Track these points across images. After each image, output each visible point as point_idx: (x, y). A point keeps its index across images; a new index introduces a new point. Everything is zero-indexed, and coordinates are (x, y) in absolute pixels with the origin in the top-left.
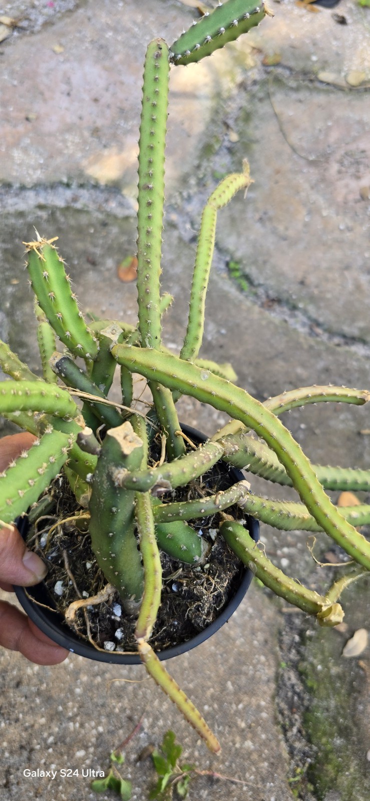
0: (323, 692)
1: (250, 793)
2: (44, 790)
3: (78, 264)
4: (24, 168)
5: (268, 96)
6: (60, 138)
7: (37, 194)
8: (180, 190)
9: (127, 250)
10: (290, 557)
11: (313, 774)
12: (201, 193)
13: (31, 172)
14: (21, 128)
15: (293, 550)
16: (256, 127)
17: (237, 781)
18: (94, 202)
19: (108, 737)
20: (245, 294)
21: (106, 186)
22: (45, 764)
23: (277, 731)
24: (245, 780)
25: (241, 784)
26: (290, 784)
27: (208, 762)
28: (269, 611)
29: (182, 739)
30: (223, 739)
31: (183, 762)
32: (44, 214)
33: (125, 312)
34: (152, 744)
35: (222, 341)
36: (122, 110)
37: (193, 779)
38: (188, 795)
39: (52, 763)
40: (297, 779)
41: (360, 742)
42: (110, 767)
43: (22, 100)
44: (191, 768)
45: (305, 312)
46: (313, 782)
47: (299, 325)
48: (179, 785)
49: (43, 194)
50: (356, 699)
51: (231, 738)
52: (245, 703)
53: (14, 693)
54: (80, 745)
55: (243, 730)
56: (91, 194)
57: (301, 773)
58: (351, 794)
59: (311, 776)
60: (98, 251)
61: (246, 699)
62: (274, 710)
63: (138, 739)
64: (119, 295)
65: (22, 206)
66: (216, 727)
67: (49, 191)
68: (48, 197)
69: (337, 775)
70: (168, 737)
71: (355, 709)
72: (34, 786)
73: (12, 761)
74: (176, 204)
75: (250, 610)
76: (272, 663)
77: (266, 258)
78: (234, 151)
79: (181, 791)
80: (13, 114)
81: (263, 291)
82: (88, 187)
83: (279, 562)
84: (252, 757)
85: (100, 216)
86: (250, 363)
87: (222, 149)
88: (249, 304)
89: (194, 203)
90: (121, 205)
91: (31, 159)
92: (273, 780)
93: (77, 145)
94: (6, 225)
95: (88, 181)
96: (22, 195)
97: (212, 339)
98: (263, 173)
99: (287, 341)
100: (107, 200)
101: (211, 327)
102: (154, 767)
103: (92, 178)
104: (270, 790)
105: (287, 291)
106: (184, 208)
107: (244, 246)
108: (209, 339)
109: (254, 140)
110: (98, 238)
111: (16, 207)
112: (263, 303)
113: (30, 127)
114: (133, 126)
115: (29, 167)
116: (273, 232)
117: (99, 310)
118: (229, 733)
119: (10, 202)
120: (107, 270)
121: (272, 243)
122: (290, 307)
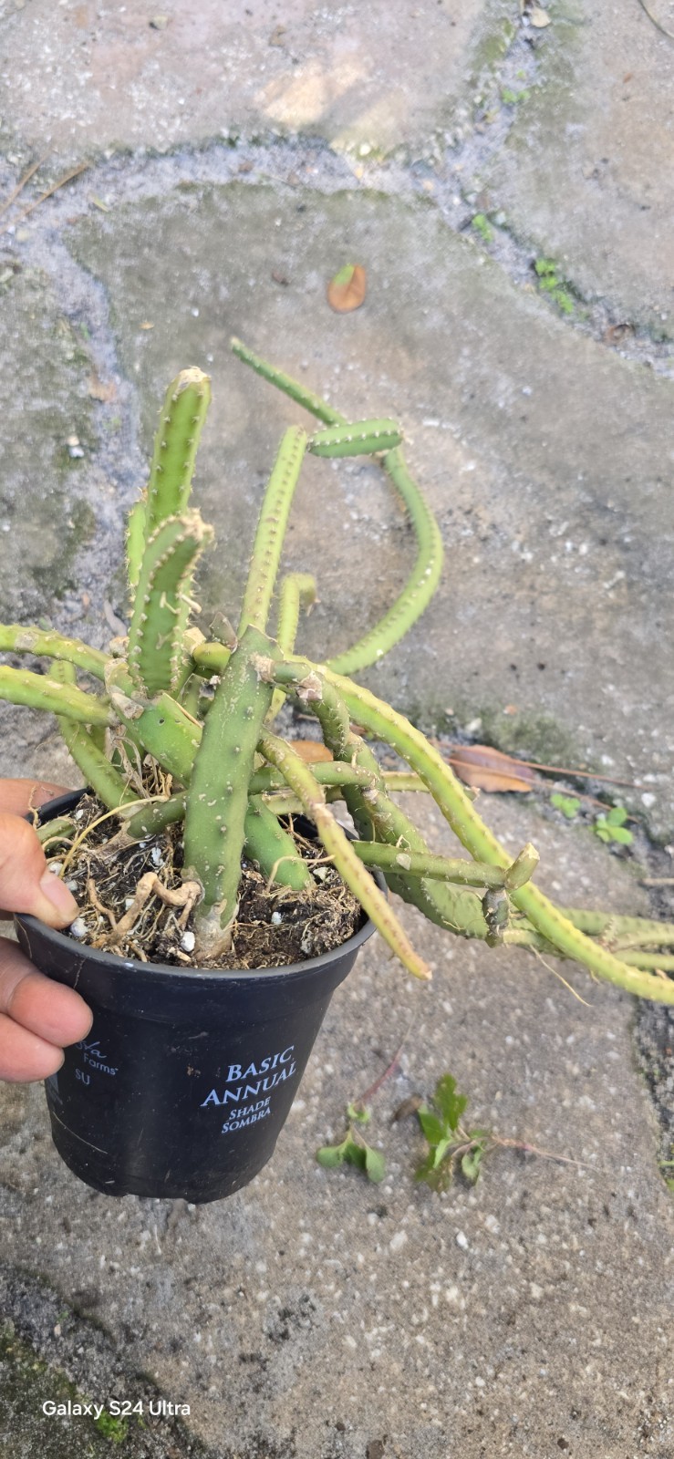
1: (591, 1181)
3: (255, 285)
4: (152, 117)
6: (213, 54)
7: (178, 165)
8: (439, 130)
9: (343, 253)
10: (656, 789)
12: (480, 133)
13: (164, 123)
14: (142, 45)
15: (661, 778)
17: (568, 1160)
18: (281, 170)
19: (341, 1082)
20: (567, 318)
21: (300, 134)
23: (637, 1083)
24: (582, 1160)
25: (575, 1166)
26: (663, 1171)
27: (514, 1128)
28: (620, 883)
29: (469, 1088)
30: (541, 1092)
31: (472, 1126)
32: (191, 200)
33: (343, 367)
34: (417, 1096)
35: (526, 408)
37: (490, 1152)
38: (481, 1179)
42: (347, 1128)
44: (487, 1134)
48: (465, 1160)
49: (188, 163)
51: (555, 1091)
52: (578, 1034)
55: (576, 1079)
56: (272, 154)
60: (291, 259)
61: (580, 1027)
62: (633, 1048)
63: (394, 1087)
64: (331, 336)
65: (152, 190)
66: (528, 1072)
67: (198, 155)
68: (197, 167)
70: (444, 1085)
74: (432, 157)
75: (586, 881)
77: (607, 247)
78: (540, 44)
79: (469, 1170)
80: (127, 20)
81: (603, 310)
82: (268, 142)
83: (639, 801)
84: (592, 1124)
85: (292, 194)
86: (581, 447)
87: (518, 45)
88: (575, 336)
89: (466, 153)
90: (330, 171)
91: (162, 99)
92: (632, 1163)
93: (245, 63)
94: (126, 225)
95: (267, 130)
96: (151, 168)
97: (506, 405)
98: (599, 81)
99: (652, 403)
100: (303, 164)
101: (504, 384)
102: (422, 1130)
103: (273, 123)
104: (625, 1179)
105: (651, 308)
106: (447, 165)
107: (565, 228)
108: (501, 405)
109: (581, 17)
110: (290, 235)
111: (141, 190)
112: (602, 334)
113: (158, 40)
114: (345, 17)
115: (159, 115)
116: (620, 196)
117: (297, 367)
118: (550, 1082)
119: (131, 182)
120: (309, 292)
121: (620, 218)
122: (657, 337)
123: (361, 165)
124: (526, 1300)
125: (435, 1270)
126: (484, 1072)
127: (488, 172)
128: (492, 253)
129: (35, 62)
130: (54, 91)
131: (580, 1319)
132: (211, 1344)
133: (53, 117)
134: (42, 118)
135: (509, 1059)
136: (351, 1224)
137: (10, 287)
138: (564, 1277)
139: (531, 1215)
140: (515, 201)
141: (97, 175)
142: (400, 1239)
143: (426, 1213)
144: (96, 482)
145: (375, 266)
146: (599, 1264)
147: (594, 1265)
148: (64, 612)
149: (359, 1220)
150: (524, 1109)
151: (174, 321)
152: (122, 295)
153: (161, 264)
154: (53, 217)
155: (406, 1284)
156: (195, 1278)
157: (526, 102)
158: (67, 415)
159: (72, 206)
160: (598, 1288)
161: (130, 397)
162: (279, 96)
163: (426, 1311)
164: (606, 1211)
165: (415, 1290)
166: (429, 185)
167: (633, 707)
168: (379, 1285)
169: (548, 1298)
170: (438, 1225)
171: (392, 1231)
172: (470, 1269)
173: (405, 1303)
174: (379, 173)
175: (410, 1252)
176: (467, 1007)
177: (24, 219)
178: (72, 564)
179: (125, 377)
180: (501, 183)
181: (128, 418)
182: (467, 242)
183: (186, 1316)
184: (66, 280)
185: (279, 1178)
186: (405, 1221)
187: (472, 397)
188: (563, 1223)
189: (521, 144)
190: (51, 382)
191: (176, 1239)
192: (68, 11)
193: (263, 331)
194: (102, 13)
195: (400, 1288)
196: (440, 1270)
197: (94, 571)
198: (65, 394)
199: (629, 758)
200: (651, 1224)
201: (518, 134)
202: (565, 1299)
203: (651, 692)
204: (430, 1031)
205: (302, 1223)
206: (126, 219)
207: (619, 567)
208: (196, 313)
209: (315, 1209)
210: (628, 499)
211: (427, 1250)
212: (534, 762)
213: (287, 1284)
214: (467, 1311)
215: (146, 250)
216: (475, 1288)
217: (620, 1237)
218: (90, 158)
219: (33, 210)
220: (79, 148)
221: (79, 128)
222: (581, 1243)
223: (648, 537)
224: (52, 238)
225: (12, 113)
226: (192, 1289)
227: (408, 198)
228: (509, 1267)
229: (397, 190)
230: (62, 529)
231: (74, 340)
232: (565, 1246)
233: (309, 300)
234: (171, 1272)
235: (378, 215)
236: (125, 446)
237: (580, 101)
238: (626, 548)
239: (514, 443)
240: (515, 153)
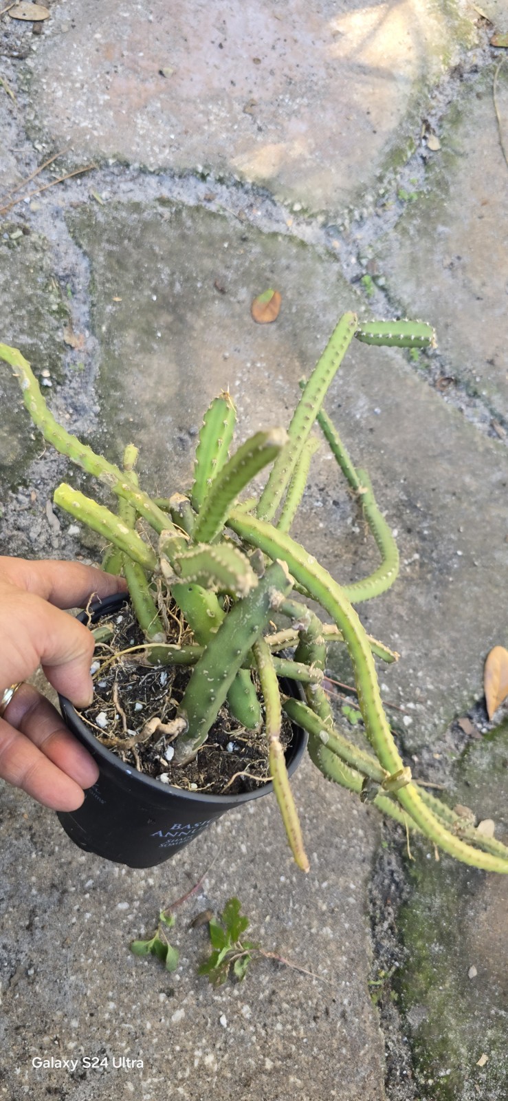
0: (428, 887)
1: (321, 989)
2: (73, 941)
3: (201, 288)
4: (149, 142)
5: (491, 91)
6: (201, 107)
7: (160, 183)
8: (352, 207)
9: (268, 279)
10: (415, 715)
11: (399, 981)
12: (378, 216)
13: (156, 149)
14: (151, 86)
15: (419, 706)
16: (467, 135)
17: (308, 972)
18: (235, 206)
19: (158, 892)
20: (413, 364)
21: (253, 184)
22: (78, 910)
23: (364, 922)
24: (317, 973)
25: (312, 977)
26: (370, 987)
27: (275, 944)
29: (248, 911)
30: (297, 920)
31: (246, 938)
32: (166, 212)
33: (253, 363)
34: (210, 910)
35: (374, 423)
36: (290, 81)
37: (255, 959)
38: (245, 978)
39: (87, 911)
40: (379, 982)
41: (463, 953)
42: (157, 928)
43: (158, 43)
44: (255, 947)
45: (488, 403)
46: (399, 992)
47: (477, 419)
48: (236, 964)
49: (168, 183)
50: (466, 902)
51: (307, 920)
52: (330, 882)
53: (52, 820)
54: (124, 896)
55: (323, 914)
56: (230, 192)
57: (384, 977)
58: (442, 1014)
59: (396, 982)
60: (230, 275)
61: (333, 876)
62: (366, 897)
63: (195, 902)
64: (249, 338)
65: (138, 197)
66: (291, 904)
67: (176, 179)
68: (174, 188)
69: (428, 988)
70: (231, 906)
71: (464, 914)
72: (61, 934)
73: (39, 900)
74: (343, 225)
76: (371, 840)
77: (449, 321)
78: (431, 163)
79: (238, 971)
80: (143, 63)
81: (438, 365)
82: (229, 183)
83: (401, 720)
84: (329, 948)
85: (239, 226)
86: (406, 459)
87: (416, 158)
88: (417, 379)
89: (366, 227)
90: (269, 215)
91: (159, 130)
92: (350, 979)
93: (223, 120)
94: (114, 218)
95: (231, 175)
96: (141, 180)
97: (361, 417)
98: (465, 200)
99: (459, 438)
100: (251, 205)
101: (363, 402)
102: (209, 937)
103: (236, 170)
104: (344, 991)
105: (470, 371)
106: (351, 233)
107: (424, 300)
108: (358, 416)
109: (462, 151)
110: (233, 257)
111: (130, 195)
112: (435, 381)
113: (163, 86)
114: (300, 105)
115: (155, 142)
116: (464, 286)
117: (221, 355)
118: (306, 913)
119: (124, 187)
120: (239, 302)
121: (461, 301)
122: (471, 392)
123: (292, 217)
124: (261, 1070)
125: (200, 1041)
126: (260, 900)
127: (379, 246)
128: (371, 304)
129: (69, 77)
130: (79, 103)
131: (295, 1088)
132: (27, 1077)
133: (74, 123)
134: (66, 121)
135: (280, 893)
136: (146, 999)
137: (18, 244)
138: (289, 1056)
139: (275, 1008)
140: (393, 272)
141: (99, 175)
142: (179, 1015)
143: (201, 998)
144: (57, 408)
145: (289, 295)
146: (315, 1049)
147: (312, 1050)
148: (15, 502)
149: (153, 997)
150: (284, 931)
151: (138, 300)
152: (102, 271)
153: (135, 255)
154: (61, 199)
155: (178, 1048)
156: (24, 1026)
157: (414, 201)
158: (44, 352)
159: (76, 194)
160: (312, 1067)
161: (94, 349)
162: (244, 151)
163: (188, 1070)
164: (327, 1012)
165: (184, 1054)
166: (337, 244)
167: (409, 652)
168: (158, 1047)
169: (276, 1070)
170: (208, 1008)
171: (175, 1008)
172: (225, 1042)
173: (175, 1062)
174: (303, 226)
175: (185, 1025)
176: (258, 850)
177: (38, 194)
178: (28, 467)
179: (93, 333)
180: (386, 256)
181: (90, 364)
182: (355, 292)
183: (11, 1054)
184: (62, 249)
185: (100, 958)
186: (185, 1002)
187: (339, 406)
188: (296, 1017)
189: (405, 231)
190: (36, 324)
191: (14, 995)
192: (100, 44)
193: (201, 323)
194: (125, 53)
195: (173, 1051)
196: (204, 1041)
197: (43, 476)
198: (46, 336)
199: (400, 688)
200: (356, 1025)
201: (404, 224)
202: (287, 1072)
203: (423, 644)
204: (228, 864)
205: (110, 994)
206: (115, 214)
207: (417, 551)
208: (155, 298)
209: (122, 985)
210: (432, 503)
211: (197, 1025)
212: (335, 679)
213: (91, 1038)
214: (218, 1074)
215: (126, 242)
216: (226, 1056)
217: (333, 1032)
218: (97, 161)
219: (47, 189)
220: (91, 152)
221: (93, 137)
222: (305, 1033)
223: (440, 533)
224: (56, 214)
225: (44, 111)
226: (20, 1034)
227: (320, 250)
228: (253, 1044)
229: (314, 242)
230: (26, 439)
231: (60, 296)
232: (294, 1033)
233: (238, 308)
234: (6, 1020)
235: (297, 257)
236: (84, 386)
237: (450, 210)
238: (423, 538)
239: (362, 446)
240: (399, 237)
